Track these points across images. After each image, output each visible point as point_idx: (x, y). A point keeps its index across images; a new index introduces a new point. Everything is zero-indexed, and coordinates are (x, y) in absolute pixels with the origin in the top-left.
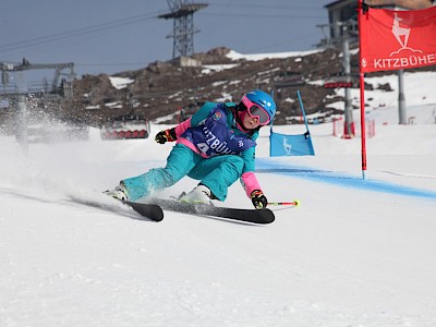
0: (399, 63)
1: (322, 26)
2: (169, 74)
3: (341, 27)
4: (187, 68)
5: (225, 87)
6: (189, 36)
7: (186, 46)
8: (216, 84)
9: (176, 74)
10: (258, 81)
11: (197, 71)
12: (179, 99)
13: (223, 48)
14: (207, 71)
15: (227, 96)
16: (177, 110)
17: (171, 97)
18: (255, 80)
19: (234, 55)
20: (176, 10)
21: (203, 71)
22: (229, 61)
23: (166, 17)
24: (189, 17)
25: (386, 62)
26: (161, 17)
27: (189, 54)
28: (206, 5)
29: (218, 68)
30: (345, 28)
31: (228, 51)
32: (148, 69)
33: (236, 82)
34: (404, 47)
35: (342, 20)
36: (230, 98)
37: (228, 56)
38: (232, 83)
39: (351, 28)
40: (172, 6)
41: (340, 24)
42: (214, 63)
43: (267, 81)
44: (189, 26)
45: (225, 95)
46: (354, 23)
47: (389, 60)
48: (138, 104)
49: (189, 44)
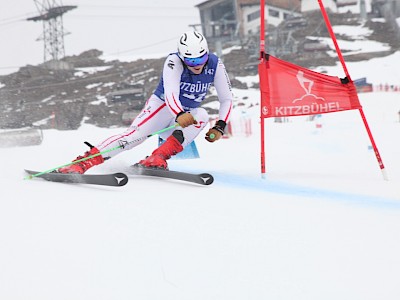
0: (301, 110)
1: (194, 26)
2: (41, 77)
3: (213, 27)
4: (58, 71)
5: (99, 89)
6: (59, 39)
7: (57, 49)
8: (90, 87)
9: (49, 77)
10: (132, 83)
11: (70, 74)
12: (53, 103)
13: (95, 51)
14: (80, 74)
15: (102, 99)
16: (51, 114)
17: (45, 101)
18: (129, 81)
19: (106, 57)
20: (44, 13)
21: (76, 74)
22: (101, 63)
23: (35, 19)
24: (59, 19)
25: (288, 110)
26: (29, 19)
27: (60, 56)
28: (75, 7)
29: (91, 70)
30: (217, 28)
31: (101, 53)
32: (19, 73)
33: (110, 84)
34: (308, 93)
35: (213, 19)
36: (105, 100)
37: (101, 58)
38: (106, 85)
39: (223, 27)
40: (41, 8)
41: (212, 23)
42: (87, 65)
43: (141, 82)
44: (59, 28)
45: (99, 97)
46: (226, 22)
47: (291, 108)
48: (10, 109)
49: (60, 46)
